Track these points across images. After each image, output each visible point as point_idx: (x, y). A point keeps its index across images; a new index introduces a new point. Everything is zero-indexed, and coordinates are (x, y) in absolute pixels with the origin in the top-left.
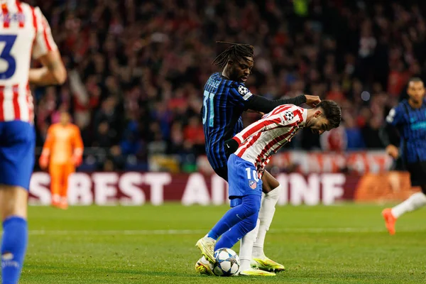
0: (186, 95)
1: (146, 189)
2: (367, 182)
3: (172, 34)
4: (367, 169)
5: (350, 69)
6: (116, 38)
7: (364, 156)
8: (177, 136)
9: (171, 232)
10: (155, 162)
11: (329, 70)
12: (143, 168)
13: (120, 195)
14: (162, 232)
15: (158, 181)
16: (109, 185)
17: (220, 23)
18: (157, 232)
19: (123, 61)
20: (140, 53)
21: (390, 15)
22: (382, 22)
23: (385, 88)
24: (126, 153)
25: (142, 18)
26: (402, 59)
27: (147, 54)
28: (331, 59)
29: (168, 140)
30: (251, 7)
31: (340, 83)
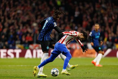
0: (26, 28)
1: (15, 54)
2: (76, 52)
3: (23, 11)
4: (76, 48)
5: (72, 20)
6: (7, 12)
7: (75, 45)
8: (24, 39)
9: (21, 66)
10: (17, 46)
11: (66, 20)
12: (14, 48)
13: (7, 55)
14: (19, 66)
15: (18, 51)
16: (4, 53)
17: (37, 8)
18: (17, 66)
19: (9, 18)
20: (14, 16)
21: (83, 5)
22: (81, 7)
23: (82, 26)
24: (9, 44)
25: (15, 6)
26: (86, 17)
27: (16, 16)
28: (67, 17)
29: (21, 40)
30: (45, 3)
31: (69, 24)
